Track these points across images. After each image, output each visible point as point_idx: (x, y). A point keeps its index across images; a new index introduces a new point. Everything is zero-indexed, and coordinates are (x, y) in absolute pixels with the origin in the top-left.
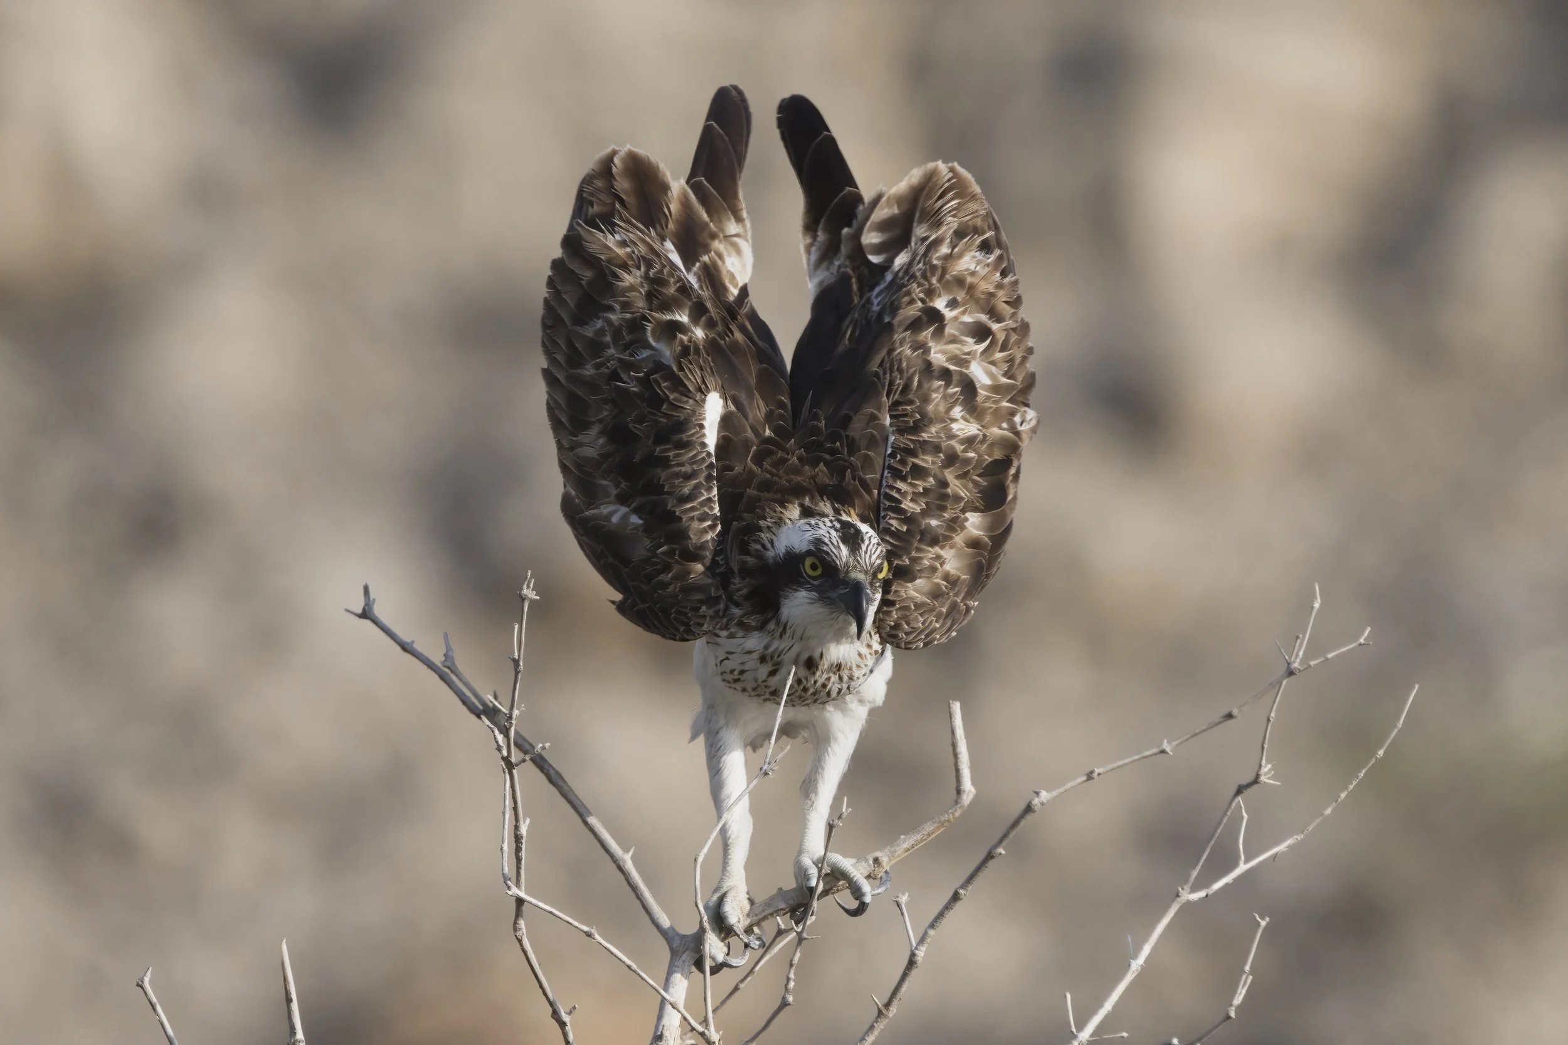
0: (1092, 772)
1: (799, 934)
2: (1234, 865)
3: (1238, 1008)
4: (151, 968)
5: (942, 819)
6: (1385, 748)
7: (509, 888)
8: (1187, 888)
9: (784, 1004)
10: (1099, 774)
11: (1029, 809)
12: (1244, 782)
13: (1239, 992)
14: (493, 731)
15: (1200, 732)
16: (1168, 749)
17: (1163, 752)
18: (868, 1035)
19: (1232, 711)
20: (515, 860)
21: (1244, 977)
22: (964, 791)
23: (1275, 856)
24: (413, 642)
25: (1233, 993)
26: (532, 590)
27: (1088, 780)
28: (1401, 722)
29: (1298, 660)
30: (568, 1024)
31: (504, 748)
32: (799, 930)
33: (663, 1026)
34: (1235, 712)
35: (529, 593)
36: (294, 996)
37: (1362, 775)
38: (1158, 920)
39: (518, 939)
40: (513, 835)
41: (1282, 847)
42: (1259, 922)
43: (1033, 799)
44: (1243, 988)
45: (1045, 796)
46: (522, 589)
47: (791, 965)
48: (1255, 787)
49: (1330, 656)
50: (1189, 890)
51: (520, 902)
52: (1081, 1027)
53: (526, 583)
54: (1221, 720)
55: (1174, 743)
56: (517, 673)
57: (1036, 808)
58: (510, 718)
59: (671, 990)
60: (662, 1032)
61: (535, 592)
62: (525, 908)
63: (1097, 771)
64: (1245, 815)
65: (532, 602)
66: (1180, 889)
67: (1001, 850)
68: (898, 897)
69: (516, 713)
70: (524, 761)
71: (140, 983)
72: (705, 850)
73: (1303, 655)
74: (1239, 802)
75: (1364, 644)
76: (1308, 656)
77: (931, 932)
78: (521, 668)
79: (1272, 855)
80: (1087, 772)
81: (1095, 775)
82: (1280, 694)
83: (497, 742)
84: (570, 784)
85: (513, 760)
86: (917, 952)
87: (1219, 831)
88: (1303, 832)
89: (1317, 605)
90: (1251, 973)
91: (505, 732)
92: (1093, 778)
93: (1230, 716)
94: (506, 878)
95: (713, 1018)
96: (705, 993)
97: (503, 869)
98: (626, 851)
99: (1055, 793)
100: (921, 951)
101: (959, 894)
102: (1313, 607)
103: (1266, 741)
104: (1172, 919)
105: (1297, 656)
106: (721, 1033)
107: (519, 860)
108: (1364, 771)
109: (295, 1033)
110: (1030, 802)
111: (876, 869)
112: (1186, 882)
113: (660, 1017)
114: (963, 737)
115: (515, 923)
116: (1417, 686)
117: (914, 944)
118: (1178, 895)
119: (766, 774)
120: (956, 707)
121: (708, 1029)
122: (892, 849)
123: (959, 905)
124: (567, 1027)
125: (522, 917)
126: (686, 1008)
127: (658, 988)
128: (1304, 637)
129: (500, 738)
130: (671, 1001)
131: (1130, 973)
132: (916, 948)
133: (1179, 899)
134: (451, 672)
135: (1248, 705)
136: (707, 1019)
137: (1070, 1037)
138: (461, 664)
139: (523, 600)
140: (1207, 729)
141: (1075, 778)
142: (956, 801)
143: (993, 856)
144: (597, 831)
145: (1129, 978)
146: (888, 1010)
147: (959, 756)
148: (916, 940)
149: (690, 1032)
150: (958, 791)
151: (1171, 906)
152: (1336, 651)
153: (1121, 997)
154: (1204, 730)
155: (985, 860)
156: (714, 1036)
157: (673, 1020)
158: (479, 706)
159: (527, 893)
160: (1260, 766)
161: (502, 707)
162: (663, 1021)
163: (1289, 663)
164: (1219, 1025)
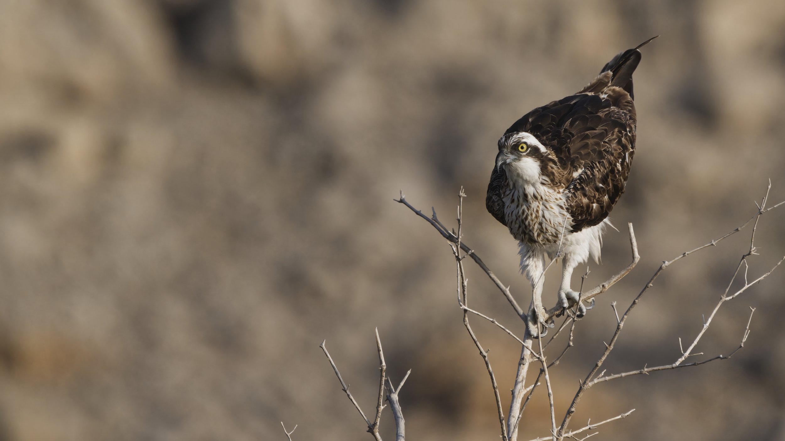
0: (685, 253)
1: (573, 319)
2: (744, 286)
3: (745, 343)
4: (325, 340)
5: (628, 269)
7: (461, 306)
9: (569, 346)
10: (688, 254)
11: (661, 268)
12: (745, 254)
13: (745, 337)
14: (452, 247)
15: (726, 237)
16: (714, 244)
17: (712, 245)
18: (603, 357)
19: (738, 228)
20: (462, 295)
21: (747, 331)
22: (636, 257)
23: (759, 281)
24: (420, 211)
25: (743, 336)
27: (683, 257)
29: (763, 208)
30: (487, 357)
31: (457, 253)
32: (574, 317)
33: (524, 355)
34: (739, 229)
35: (462, 194)
36: (381, 349)
38: (714, 308)
39: (465, 325)
40: (462, 286)
41: (762, 278)
42: (752, 310)
43: (662, 265)
44: (746, 335)
45: (667, 262)
46: (459, 193)
47: (571, 331)
48: (750, 256)
49: (775, 206)
50: (725, 297)
51: (465, 311)
52: (685, 351)
53: (461, 191)
54: (734, 232)
55: (717, 241)
56: (459, 225)
57: (664, 268)
58: (458, 242)
59: (526, 341)
60: (523, 357)
61: (464, 194)
62: (467, 313)
63: (687, 253)
64: (747, 266)
65: (464, 197)
66: (722, 296)
67: (651, 284)
68: (612, 303)
69: (460, 237)
70: (464, 257)
71: (321, 346)
73: (765, 206)
74: (744, 260)
76: (767, 206)
77: (626, 317)
78: (461, 223)
79: (758, 281)
80: (683, 254)
81: (686, 254)
82: (757, 220)
83: (454, 251)
84: (484, 262)
85: (460, 257)
86: (620, 325)
87: (736, 273)
88: (770, 272)
89: (770, 187)
90: (749, 329)
91: (457, 245)
92: (685, 256)
93: (737, 230)
94: (460, 302)
95: (543, 351)
97: (458, 299)
98: (507, 287)
99: (671, 262)
100: (622, 324)
101: (635, 302)
102: (768, 188)
103: (753, 238)
104: (719, 308)
105: (763, 206)
106: (546, 357)
107: (464, 295)
109: (382, 363)
110: (661, 266)
111: (603, 290)
112: (724, 294)
113: (523, 351)
114: (634, 236)
115: (464, 319)
117: (619, 321)
118: (721, 299)
119: (559, 256)
120: (631, 225)
121: (541, 356)
122: (609, 281)
123: (635, 307)
124: (486, 359)
125: (467, 317)
126: (532, 349)
127: (521, 341)
128: (765, 198)
129: (455, 249)
130: (526, 346)
131: (704, 329)
132: (620, 323)
133: (722, 300)
134: (436, 222)
135: (744, 226)
136: (540, 352)
137: (681, 355)
138: (439, 219)
139: (460, 197)
140: (729, 235)
141: (678, 256)
142: (633, 262)
143: (648, 287)
144: (495, 281)
145: (703, 331)
146: (610, 347)
147: (633, 244)
148: (620, 320)
149: (533, 358)
150: (633, 258)
151: (719, 303)
152: (778, 205)
153: (700, 339)
154: (728, 236)
155: (645, 288)
156: (543, 359)
157: (527, 353)
158: (447, 235)
159: (468, 307)
160: (751, 248)
161: (455, 236)
162: (524, 353)
163: (760, 210)
164: (738, 349)
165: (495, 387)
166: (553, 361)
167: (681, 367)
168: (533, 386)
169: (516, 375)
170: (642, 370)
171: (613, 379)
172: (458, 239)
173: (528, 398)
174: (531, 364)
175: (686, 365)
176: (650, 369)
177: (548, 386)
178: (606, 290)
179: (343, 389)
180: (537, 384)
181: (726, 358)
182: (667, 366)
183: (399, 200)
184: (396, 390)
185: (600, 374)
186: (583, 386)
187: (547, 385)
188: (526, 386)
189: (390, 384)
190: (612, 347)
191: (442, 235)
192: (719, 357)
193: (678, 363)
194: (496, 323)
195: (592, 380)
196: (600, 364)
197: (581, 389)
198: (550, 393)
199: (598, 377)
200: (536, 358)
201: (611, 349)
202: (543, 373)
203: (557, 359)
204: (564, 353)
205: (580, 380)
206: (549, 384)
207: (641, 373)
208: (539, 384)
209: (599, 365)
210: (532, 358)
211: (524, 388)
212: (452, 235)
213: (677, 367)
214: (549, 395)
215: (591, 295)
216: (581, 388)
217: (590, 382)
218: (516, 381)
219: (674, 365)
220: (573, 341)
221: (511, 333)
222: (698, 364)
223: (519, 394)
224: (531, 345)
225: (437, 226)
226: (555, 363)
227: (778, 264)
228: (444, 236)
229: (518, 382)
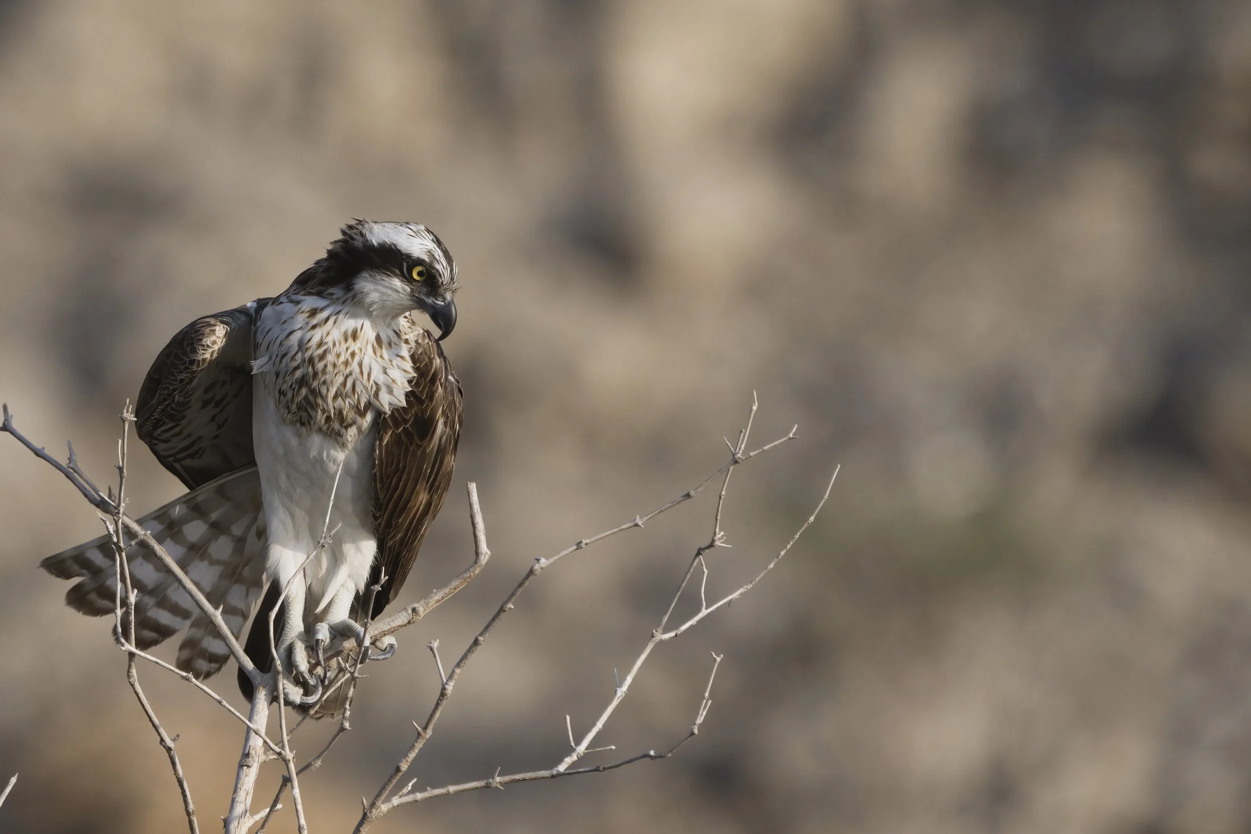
0: (580, 542)
1: (352, 674)
2: (699, 610)
3: (700, 726)
5: (465, 576)
6: (815, 515)
7: (123, 645)
8: (660, 630)
9: (342, 729)
10: (586, 544)
11: (531, 572)
12: (703, 547)
13: (701, 714)
14: (105, 523)
15: (666, 509)
16: (640, 523)
17: (636, 525)
18: (411, 753)
19: (689, 492)
21: (705, 701)
22: (481, 554)
23: (730, 601)
24: (44, 448)
25: (696, 714)
27: (577, 549)
28: (827, 495)
29: (741, 452)
30: (173, 750)
32: (352, 671)
33: (250, 747)
34: (692, 493)
37: (797, 537)
38: (638, 656)
39: (131, 684)
41: (735, 595)
42: (715, 658)
43: (535, 565)
44: (704, 710)
45: (543, 560)
46: (123, 413)
47: (347, 699)
48: (712, 549)
49: (766, 448)
50: (661, 632)
51: (132, 655)
52: (578, 743)
53: (127, 407)
54: (682, 499)
55: (645, 519)
57: (537, 572)
58: (118, 513)
59: (255, 718)
60: (249, 751)
61: (133, 415)
63: (584, 541)
64: (705, 570)
66: (654, 631)
67: (510, 606)
68: (431, 643)
69: (122, 508)
73: (745, 448)
74: (700, 559)
75: (793, 438)
76: (749, 448)
77: (458, 671)
78: (125, 474)
79: (727, 602)
80: (577, 543)
81: (583, 545)
82: (727, 480)
83: (109, 531)
85: (122, 545)
86: (447, 686)
87: (684, 585)
88: (751, 584)
89: (755, 408)
90: (711, 697)
91: (116, 522)
92: (582, 548)
93: (688, 497)
94: (119, 638)
95: (288, 738)
96: (281, 721)
97: (116, 630)
98: (216, 608)
99: (552, 560)
100: (451, 686)
101: (478, 640)
102: (752, 410)
103: (719, 514)
104: (648, 655)
105: (740, 449)
106: (294, 753)
108: (799, 534)
110: (532, 567)
111: (414, 617)
112: (659, 626)
113: (247, 739)
114: (479, 510)
115: (129, 672)
116: (839, 466)
117: (445, 681)
118: (653, 636)
119: (323, 546)
120: (473, 487)
121: (284, 750)
122: (427, 601)
123: (479, 648)
124: (172, 753)
125: (134, 668)
126: (266, 734)
127: (243, 719)
128: (745, 433)
129: (112, 528)
130: (254, 729)
131: (616, 698)
132: (446, 684)
133: (654, 639)
134: (75, 472)
135: (701, 489)
136: (282, 742)
137: (570, 751)
138: (83, 467)
139: (124, 421)
140: (671, 507)
141: (567, 549)
142: (476, 562)
143: (504, 611)
145: (615, 702)
146: (425, 732)
147: (477, 525)
148: (446, 678)
149: (268, 753)
150: (477, 553)
151: (648, 645)
152: (772, 445)
153: (609, 718)
154: (669, 508)
155: (498, 614)
156: (289, 755)
157: (256, 743)
158: (97, 500)
160: (715, 534)
161: (113, 501)
162: (249, 744)
163: (734, 455)
164: (686, 739)
165: (191, 811)
166: (310, 761)
167: (570, 774)
168: (268, 810)
169: (234, 787)
170: (491, 780)
171: (431, 797)
172: (117, 507)
174: (264, 766)
175: (580, 770)
176: (507, 778)
177: (297, 810)
178: (420, 618)
180: (277, 808)
181: (661, 757)
182: (541, 772)
185: (405, 787)
186: (368, 812)
187: (296, 808)
190: (429, 732)
191: (85, 499)
192: (648, 756)
193: (562, 768)
195: (388, 800)
196: (404, 767)
197: (365, 817)
198: (302, 827)
199: (400, 794)
200: (272, 754)
201: (428, 736)
202: (289, 784)
203: (319, 756)
204: (332, 745)
205: (364, 800)
206: (300, 807)
207: (488, 786)
208: (279, 806)
209: (404, 769)
210: (265, 753)
211: (248, 814)
212: (107, 500)
213: (560, 775)
214: (300, 830)
215: (389, 627)
216: (365, 815)
217: (382, 803)
218: (233, 800)
219: (554, 772)
220: (351, 719)
221: (224, 702)
222: (605, 769)
223: (239, 827)
224: (265, 727)
225: (77, 479)
226: (312, 764)
227: (769, 567)
228: (92, 501)
229: (237, 802)
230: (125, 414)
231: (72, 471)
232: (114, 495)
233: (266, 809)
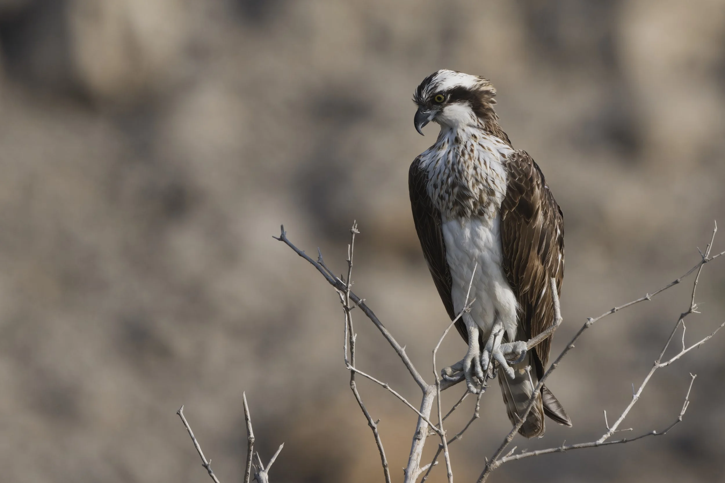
0: (614, 309)
2: (681, 351)
3: (683, 417)
4: (183, 406)
5: (548, 332)
7: (348, 366)
8: (659, 361)
9: (475, 417)
10: (617, 310)
11: (585, 326)
12: (684, 312)
13: (683, 409)
14: (340, 294)
15: (664, 290)
16: (649, 298)
17: (646, 299)
18: (514, 431)
19: (677, 280)
20: (350, 353)
21: (685, 401)
22: (558, 319)
23: (699, 346)
25: (681, 409)
26: (356, 229)
27: (612, 313)
29: (707, 256)
30: (376, 428)
31: (344, 301)
33: (420, 427)
34: (679, 280)
35: (355, 230)
36: (250, 417)
38: (646, 377)
39: (352, 389)
40: (349, 342)
41: (702, 342)
42: (692, 377)
43: (587, 322)
44: (685, 407)
45: (592, 320)
46: (352, 228)
47: (478, 399)
48: (689, 314)
49: (722, 253)
50: (659, 362)
51: (353, 372)
52: (611, 427)
53: (354, 226)
54: (673, 284)
55: (651, 295)
57: (588, 326)
58: (347, 288)
59: (424, 411)
60: (419, 430)
61: (357, 230)
62: (355, 375)
63: (616, 308)
64: (684, 327)
65: (357, 235)
66: (655, 362)
67: (573, 346)
69: (350, 285)
70: (354, 307)
71: (178, 413)
72: (437, 347)
73: (710, 253)
74: (682, 321)
76: (712, 253)
78: (352, 265)
79: (697, 346)
80: (612, 309)
81: (615, 310)
82: (700, 272)
83: (341, 299)
84: (375, 317)
85: (349, 307)
86: (535, 393)
87: (673, 335)
88: (711, 335)
89: (716, 230)
90: (689, 399)
91: (346, 293)
92: (614, 312)
93: (676, 282)
94: (346, 362)
95: (443, 423)
96: (438, 413)
97: (345, 357)
98: (402, 347)
99: (597, 319)
100: (537, 392)
101: (554, 365)
102: (714, 231)
103: (694, 293)
104: (652, 376)
105: (707, 254)
106: (446, 431)
107: (352, 354)
109: (250, 434)
110: (586, 323)
112: (658, 359)
113: (419, 423)
115: (351, 382)
118: (654, 365)
119: (465, 312)
121: (440, 429)
124: (375, 429)
125: (354, 380)
126: (430, 420)
127: (417, 411)
128: (710, 245)
129: (343, 297)
130: (423, 417)
131: (633, 400)
132: (535, 391)
133: (655, 367)
134: (322, 265)
135: (684, 278)
136: (439, 424)
137: (606, 431)
138: (325, 263)
139: (352, 233)
140: (666, 288)
141: (606, 312)
143: (569, 348)
144: (389, 338)
145: (633, 403)
146: (522, 419)
151: (651, 370)
153: (629, 412)
155: (565, 351)
156: (443, 432)
157: (424, 425)
158: (334, 282)
159: (356, 368)
160: (691, 305)
161: (344, 282)
162: (420, 426)
163: (703, 258)
164: (675, 424)
165: (385, 464)
166: (456, 436)
167: (606, 444)
168: (430, 465)
169: (410, 451)
170: (560, 448)
171: (524, 457)
172: (347, 286)
173: (423, 480)
174: (428, 439)
175: (612, 442)
176: (569, 446)
177: (447, 465)
179: (203, 465)
180: (435, 463)
181: (660, 433)
182: (590, 443)
183: (279, 237)
184: (265, 467)
185: (510, 451)
186: (489, 466)
187: (447, 463)
188: (422, 465)
189: (259, 460)
191: (328, 282)
192: (652, 434)
193: (601, 441)
194: (389, 388)
195: (500, 458)
197: (486, 470)
198: (450, 474)
199: (507, 455)
200: (433, 432)
201: (524, 422)
202: (443, 450)
203: (460, 433)
204: (468, 427)
205: (486, 458)
206: (449, 463)
207: (559, 451)
208: (437, 463)
209: (509, 441)
210: (429, 431)
211: (418, 467)
212: (341, 283)
213: (600, 444)
214: (449, 476)
216: (487, 467)
217: (496, 460)
218: (410, 459)
219: (597, 443)
221: (406, 401)
222: (626, 441)
223: (413, 475)
224: (429, 416)
225: (323, 270)
226: (457, 438)
227: (721, 325)
228: (331, 282)
229: (412, 460)
230: (353, 229)
231: (321, 265)
232: (344, 279)
233: (429, 464)
